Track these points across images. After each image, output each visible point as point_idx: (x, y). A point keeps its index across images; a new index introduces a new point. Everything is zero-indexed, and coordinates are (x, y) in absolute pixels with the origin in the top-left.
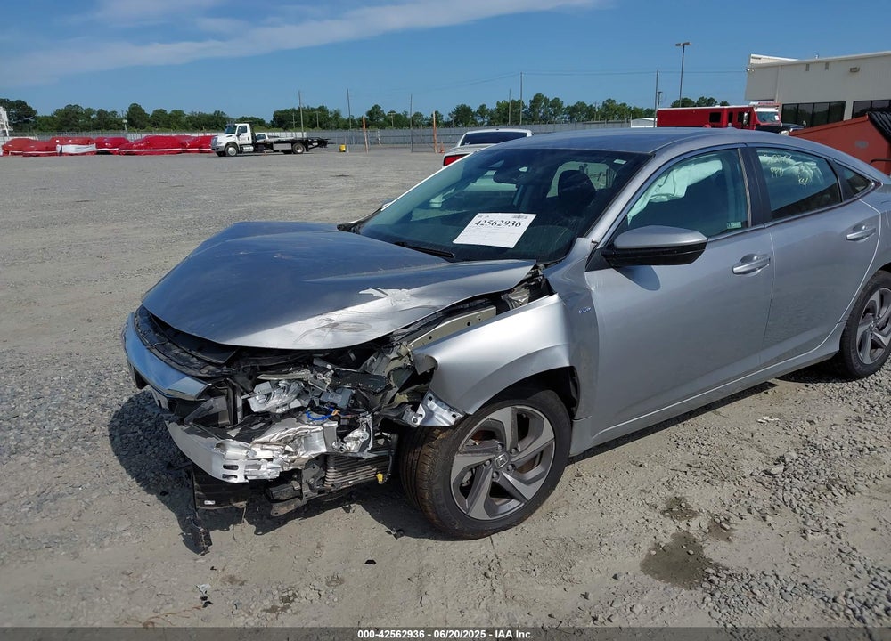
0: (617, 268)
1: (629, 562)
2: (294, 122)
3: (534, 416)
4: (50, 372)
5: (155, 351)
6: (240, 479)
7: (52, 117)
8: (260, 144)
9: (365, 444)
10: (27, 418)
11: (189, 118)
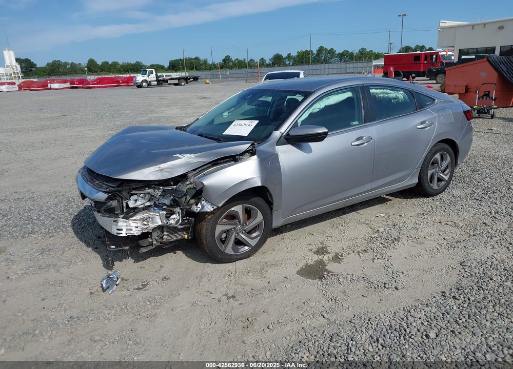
0: (293, 145)
1: (292, 271)
2: (181, 67)
3: (253, 209)
4: (47, 200)
5: (89, 183)
6: (124, 235)
7: (45, 67)
8: (161, 80)
9: (178, 221)
10: (36, 219)
11: (121, 66)
